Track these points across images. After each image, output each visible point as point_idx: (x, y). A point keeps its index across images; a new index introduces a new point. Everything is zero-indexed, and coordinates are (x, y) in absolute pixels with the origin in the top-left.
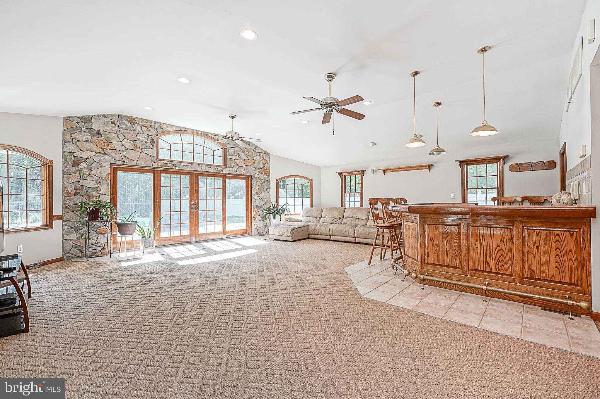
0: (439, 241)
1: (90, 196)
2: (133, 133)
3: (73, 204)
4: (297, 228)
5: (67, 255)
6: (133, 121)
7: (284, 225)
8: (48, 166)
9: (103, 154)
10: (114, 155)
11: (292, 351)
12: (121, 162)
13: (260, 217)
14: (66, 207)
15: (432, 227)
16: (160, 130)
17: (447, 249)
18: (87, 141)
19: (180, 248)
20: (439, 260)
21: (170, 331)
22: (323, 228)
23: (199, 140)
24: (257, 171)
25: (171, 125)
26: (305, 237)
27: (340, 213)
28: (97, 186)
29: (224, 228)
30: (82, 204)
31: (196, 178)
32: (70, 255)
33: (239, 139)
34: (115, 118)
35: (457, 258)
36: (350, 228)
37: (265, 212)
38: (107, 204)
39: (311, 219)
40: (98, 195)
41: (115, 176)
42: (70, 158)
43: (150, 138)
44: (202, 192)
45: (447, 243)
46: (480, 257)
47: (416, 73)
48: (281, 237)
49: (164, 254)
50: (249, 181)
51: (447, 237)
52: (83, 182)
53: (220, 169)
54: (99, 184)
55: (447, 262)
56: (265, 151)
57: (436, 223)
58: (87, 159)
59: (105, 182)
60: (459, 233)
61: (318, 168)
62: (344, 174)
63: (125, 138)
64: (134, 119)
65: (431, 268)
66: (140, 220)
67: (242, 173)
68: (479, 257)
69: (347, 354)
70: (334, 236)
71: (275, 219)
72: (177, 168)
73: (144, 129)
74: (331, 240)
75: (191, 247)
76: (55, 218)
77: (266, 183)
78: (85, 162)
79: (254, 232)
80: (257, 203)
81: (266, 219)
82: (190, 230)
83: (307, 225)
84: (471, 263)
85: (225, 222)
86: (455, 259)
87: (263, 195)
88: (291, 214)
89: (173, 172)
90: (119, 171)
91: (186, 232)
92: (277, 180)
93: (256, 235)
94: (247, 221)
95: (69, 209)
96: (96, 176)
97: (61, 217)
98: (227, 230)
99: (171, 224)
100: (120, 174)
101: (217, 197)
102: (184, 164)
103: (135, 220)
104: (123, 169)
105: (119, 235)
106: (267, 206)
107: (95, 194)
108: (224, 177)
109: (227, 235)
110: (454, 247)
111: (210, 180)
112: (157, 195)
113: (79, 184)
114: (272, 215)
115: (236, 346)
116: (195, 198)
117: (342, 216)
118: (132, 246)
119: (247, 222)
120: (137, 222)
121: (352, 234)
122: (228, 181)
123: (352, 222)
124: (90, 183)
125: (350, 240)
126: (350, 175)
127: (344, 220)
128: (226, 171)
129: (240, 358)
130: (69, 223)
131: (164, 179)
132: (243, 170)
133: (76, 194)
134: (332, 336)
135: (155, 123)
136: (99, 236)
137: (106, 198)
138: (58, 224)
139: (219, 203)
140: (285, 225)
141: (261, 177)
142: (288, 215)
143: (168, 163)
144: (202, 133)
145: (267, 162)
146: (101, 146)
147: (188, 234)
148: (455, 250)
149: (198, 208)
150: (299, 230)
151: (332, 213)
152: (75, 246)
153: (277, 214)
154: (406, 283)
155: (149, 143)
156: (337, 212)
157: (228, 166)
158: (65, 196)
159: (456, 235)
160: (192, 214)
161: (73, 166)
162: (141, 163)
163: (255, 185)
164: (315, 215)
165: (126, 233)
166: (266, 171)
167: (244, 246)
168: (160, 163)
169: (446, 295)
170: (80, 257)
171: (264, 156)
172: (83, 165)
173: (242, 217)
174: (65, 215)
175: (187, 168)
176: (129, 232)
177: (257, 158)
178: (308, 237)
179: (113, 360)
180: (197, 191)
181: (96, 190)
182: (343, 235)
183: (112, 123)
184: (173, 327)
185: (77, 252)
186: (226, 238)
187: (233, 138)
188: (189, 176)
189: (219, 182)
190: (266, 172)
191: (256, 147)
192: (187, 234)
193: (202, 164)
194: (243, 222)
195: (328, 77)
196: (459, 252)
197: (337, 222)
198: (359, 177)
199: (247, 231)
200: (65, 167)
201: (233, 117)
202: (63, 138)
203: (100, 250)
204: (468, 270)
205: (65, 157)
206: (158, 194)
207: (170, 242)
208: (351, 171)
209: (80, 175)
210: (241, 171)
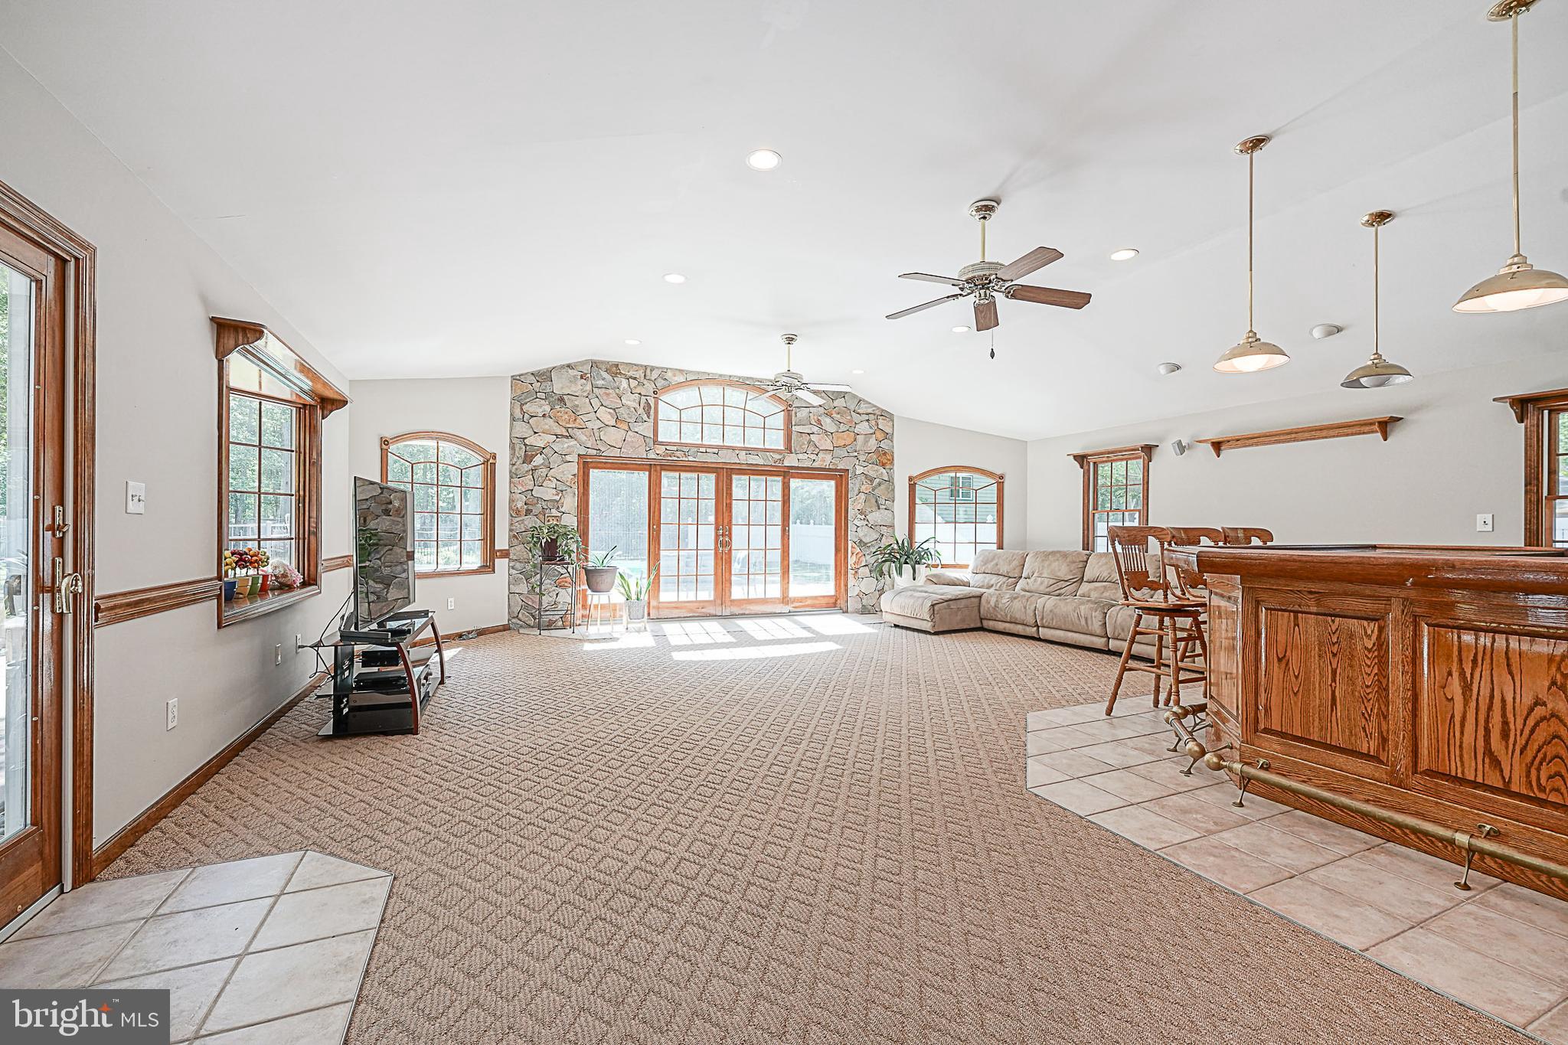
0: (1306, 666)
1: (548, 517)
2: (614, 395)
3: (524, 530)
4: (947, 601)
5: (513, 620)
6: (614, 369)
7: (918, 591)
8: (489, 466)
9: (567, 437)
10: (584, 438)
11: (776, 866)
12: (595, 452)
13: (867, 570)
14: (514, 536)
15: (1284, 619)
16: (660, 383)
17: (1333, 692)
18: (544, 415)
19: (692, 627)
20: (1306, 724)
21: (591, 776)
22: (1017, 605)
23: (735, 396)
24: (862, 458)
25: (681, 371)
26: (972, 626)
27: (1073, 566)
28: (557, 498)
29: (785, 590)
30: (534, 530)
31: (727, 478)
32: (519, 622)
33: (802, 387)
34: (586, 369)
35: (1372, 726)
36: (1091, 609)
37: (880, 557)
38: (569, 531)
39: (994, 579)
40: (559, 514)
41: (586, 478)
42: (520, 448)
43: (643, 399)
44: (739, 509)
45: (1334, 672)
46: (1462, 733)
47: (1257, 143)
48: (908, 620)
49: (659, 636)
50: (842, 483)
51: (1334, 655)
52: (538, 492)
53: (777, 456)
54: (560, 495)
55: (1335, 735)
56: (883, 410)
57: (1297, 608)
58: (544, 448)
59: (569, 490)
60: (1380, 646)
61: (1019, 446)
62: (1092, 460)
63: (602, 405)
64: (617, 366)
65: (1278, 747)
66: (623, 566)
67: (826, 464)
68: (1458, 734)
69: (891, 906)
70: (1046, 629)
71: (900, 574)
72: (691, 459)
73: (633, 383)
74: (1039, 639)
75: (713, 626)
76: (498, 554)
77: (882, 487)
78: (541, 454)
79: (852, 604)
80: (861, 534)
81: (882, 574)
82: (716, 589)
83: (978, 594)
84: (1424, 751)
85: (786, 575)
86: (1364, 729)
87: (875, 517)
88: (943, 566)
89: (683, 468)
90: (594, 468)
91: (707, 594)
92: (910, 479)
93: (857, 612)
94: (836, 576)
95: (517, 539)
96: (557, 480)
97: (505, 554)
98: (790, 596)
99: (697, 575)
100: (594, 473)
101: (771, 519)
102: (703, 450)
103: (613, 563)
104: (599, 465)
105: (589, 592)
106: (885, 542)
107: (554, 512)
108: (787, 474)
109: (791, 607)
110: (1359, 688)
111: (758, 483)
112: (654, 516)
113: (532, 495)
114: (893, 565)
115: (679, 828)
116: (726, 521)
117: (1081, 576)
118: (611, 613)
119: (836, 581)
120: (615, 568)
121: (1096, 627)
122: (794, 483)
123: (1106, 594)
124: (547, 493)
125: (1092, 642)
126: (1112, 462)
127: (1085, 588)
128: (791, 461)
129: (672, 852)
130: (518, 565)
131: (668, 480)
132: (828, 457)
133: (528, 512)
134: (884, 859)
135: (653, 369)
136: (560, 590)
137: (571, 521)
138: (501, 564)
139: (775, 532)
140: (921, 592)
141: (872, 474)
142: (936, 566)
143: (675, 448)
144: (741, 381)
145: (888, 436)
146: (564, 424)
147: (712, 598)
148: (1363, 699)
149: (729, 544)
150: (953, 605)
151: (1050, 565)
152: (526, 606)
153: (906, 563)
154: (1192, 781)
155: (641, 411)
156: (1065, 564)
157: (795, 450)
158: (511, 516)
159: (1369, 651)
160: (719, 556)
161: (523, 463)
162: (628, 452)
163: (856, 492)
164: (1004, 569)
165: (599, 588)
166: (885, 459)
167: (817, 633)
168: (661, 450)
169: (1314, 837)
170: (532, 627)
171: (880, 421)
172: (538, 460)
173: (827, 567)
174: (512, 551)
175: (711, 458)
176: (602, 587)
177: (863, 428)
178: (979, 625)
179: (491, 801)
180: (729, 507)
181: (557, 504)
182: (1070, 628)
183: (582, 377)
184: (600, 770)
185: (528, 616)
186: (790, 614)
187: (789, 388)
188: (713, 476)
189: (776, 485)
190: (885, 461)
191: (860, 400)
192: (708, 599)
193: (742, 449)
194: (829, 580)
195: (978, 210)
196: (1380, 708)
197: (1062, 591)
198: (1136, 467)
199: (836, 601)
200: (514, 465)
201: (790, 340)
202: (511, 415)
203: (561, 618)
204: (1415, 772)
205: (512, 447)
206: (656, 513)
207: (676, 613)
208: (1110, 448)
209: (533, 477)
210: (824, 461)
